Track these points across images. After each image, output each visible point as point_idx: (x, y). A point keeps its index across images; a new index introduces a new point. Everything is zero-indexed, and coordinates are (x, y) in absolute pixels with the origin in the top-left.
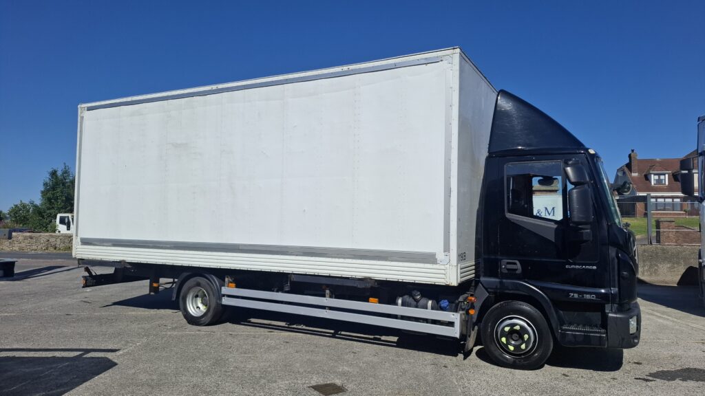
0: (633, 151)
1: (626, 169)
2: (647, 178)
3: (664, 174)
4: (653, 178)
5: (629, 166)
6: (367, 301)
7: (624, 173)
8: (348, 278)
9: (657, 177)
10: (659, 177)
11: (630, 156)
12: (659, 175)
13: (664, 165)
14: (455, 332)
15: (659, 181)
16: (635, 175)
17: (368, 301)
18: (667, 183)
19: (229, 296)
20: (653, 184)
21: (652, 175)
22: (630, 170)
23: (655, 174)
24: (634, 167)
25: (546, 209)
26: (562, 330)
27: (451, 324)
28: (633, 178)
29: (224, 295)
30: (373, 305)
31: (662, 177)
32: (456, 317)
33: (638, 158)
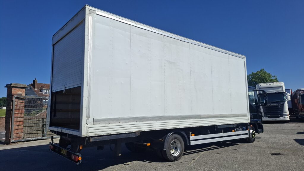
0: (35, 79)
1: (32, 87)
2: (41, 91)
3: (48, 90)
4: (44, 91)
5: (33, 85)
6: (232, 131)
7: (31, 88)
10: (46, 91)
11: (34, 81)
13: (48, 86)
15: (46, 93)
16: (36, 89)
18: (49, 94)
20: (44, 93)
22: (34, 87)
24: (36, 85)
28: (35, 91)
33: (38, 82)
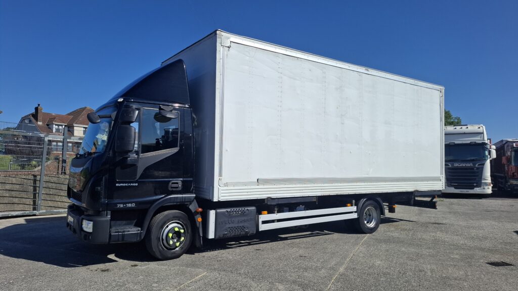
0: (39, 105)
1: (32, 118)
3: (62, 126)
4: (55, 127)
5: (35, 116)
7: (30, 121)
9: (57, 127)
11: (37, 109)
12: (58, 125)
13: (61, 119)
15: (58, 130)
16: (40, 123)
18: (63, 132)
20: (54, 131)
21: (54, 125)
22: (37, 120)
23: (56, 125)
24: (40, 116)
28: (39, 126)
31: (60, 127)
33: (43, 111)
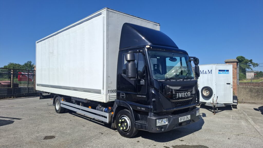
8: (82, 99)
14: (107, 121)
17: (88, 107)
19: (63, 104)
25: (208, 70)
26: (135, 122)
27: (106, 117)
29: (61, 103)
30: (89, 109)
32: (107, 115)
